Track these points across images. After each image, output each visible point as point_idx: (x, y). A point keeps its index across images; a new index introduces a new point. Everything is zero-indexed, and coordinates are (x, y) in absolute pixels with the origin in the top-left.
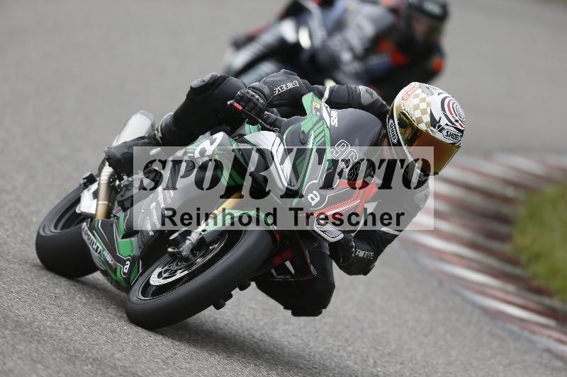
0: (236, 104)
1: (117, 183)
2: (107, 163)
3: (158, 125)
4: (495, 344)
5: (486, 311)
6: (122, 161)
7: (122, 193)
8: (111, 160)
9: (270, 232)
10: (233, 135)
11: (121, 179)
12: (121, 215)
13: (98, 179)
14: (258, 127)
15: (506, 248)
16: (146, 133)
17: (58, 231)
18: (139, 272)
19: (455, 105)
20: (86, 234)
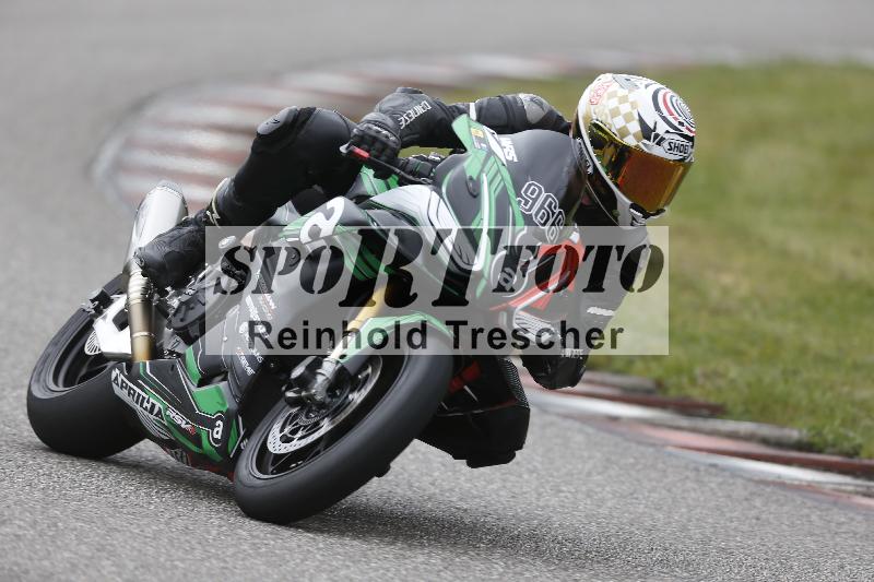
3: (211, 200)
12: (185, 349)
14: (395, 181)
17: (61, 388)
18: (239, 436)
19: (674, 100)
20: (122, 387)
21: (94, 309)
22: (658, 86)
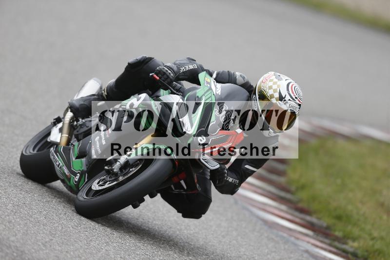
0: (155, 76)
1: (75, 123)
2: (70, 110)
3: (105, 87)
4: (271, 245)
5: (265, 222)
6: (80, 109)
7: (78, 129)
8: (72, 108)
9: (172, 160)
10: (152, 96)
11: (77, 121)
12: (76, 143)
13: (63, 120)
14: (169, 92)
15: (282, 180)
16: (96, 92)
17: (35, 152)
18: (85, 181)
19: (296, 88)
20: (52, 155)
21: (54, 123)
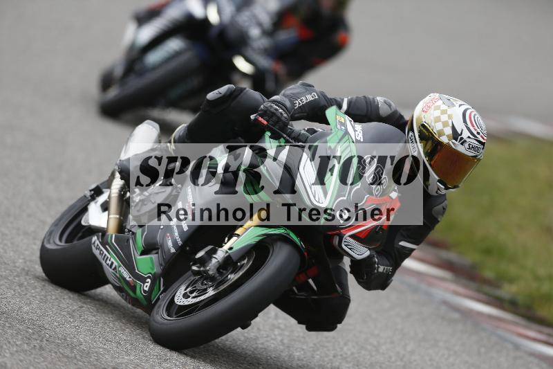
2: (118, 176)
8: (122, 172)
9: (300, 251)
12: (138, 230)
17: (63, 244)
18: (160, 290)
19: (476, 117)
20: (97, 248)
21: (91, 196)
22: (468, 106)
